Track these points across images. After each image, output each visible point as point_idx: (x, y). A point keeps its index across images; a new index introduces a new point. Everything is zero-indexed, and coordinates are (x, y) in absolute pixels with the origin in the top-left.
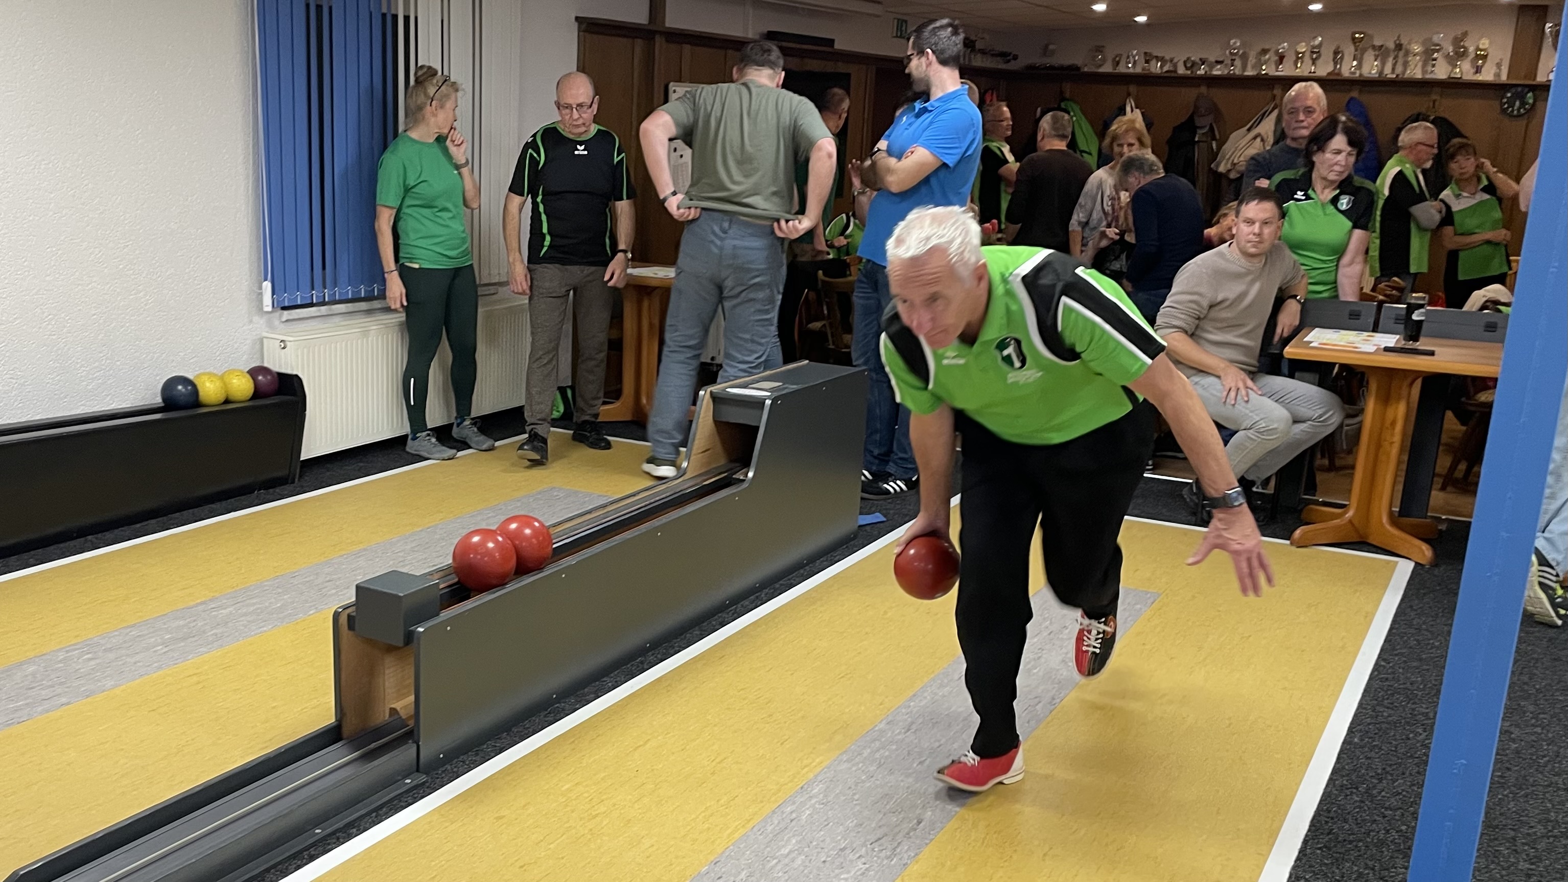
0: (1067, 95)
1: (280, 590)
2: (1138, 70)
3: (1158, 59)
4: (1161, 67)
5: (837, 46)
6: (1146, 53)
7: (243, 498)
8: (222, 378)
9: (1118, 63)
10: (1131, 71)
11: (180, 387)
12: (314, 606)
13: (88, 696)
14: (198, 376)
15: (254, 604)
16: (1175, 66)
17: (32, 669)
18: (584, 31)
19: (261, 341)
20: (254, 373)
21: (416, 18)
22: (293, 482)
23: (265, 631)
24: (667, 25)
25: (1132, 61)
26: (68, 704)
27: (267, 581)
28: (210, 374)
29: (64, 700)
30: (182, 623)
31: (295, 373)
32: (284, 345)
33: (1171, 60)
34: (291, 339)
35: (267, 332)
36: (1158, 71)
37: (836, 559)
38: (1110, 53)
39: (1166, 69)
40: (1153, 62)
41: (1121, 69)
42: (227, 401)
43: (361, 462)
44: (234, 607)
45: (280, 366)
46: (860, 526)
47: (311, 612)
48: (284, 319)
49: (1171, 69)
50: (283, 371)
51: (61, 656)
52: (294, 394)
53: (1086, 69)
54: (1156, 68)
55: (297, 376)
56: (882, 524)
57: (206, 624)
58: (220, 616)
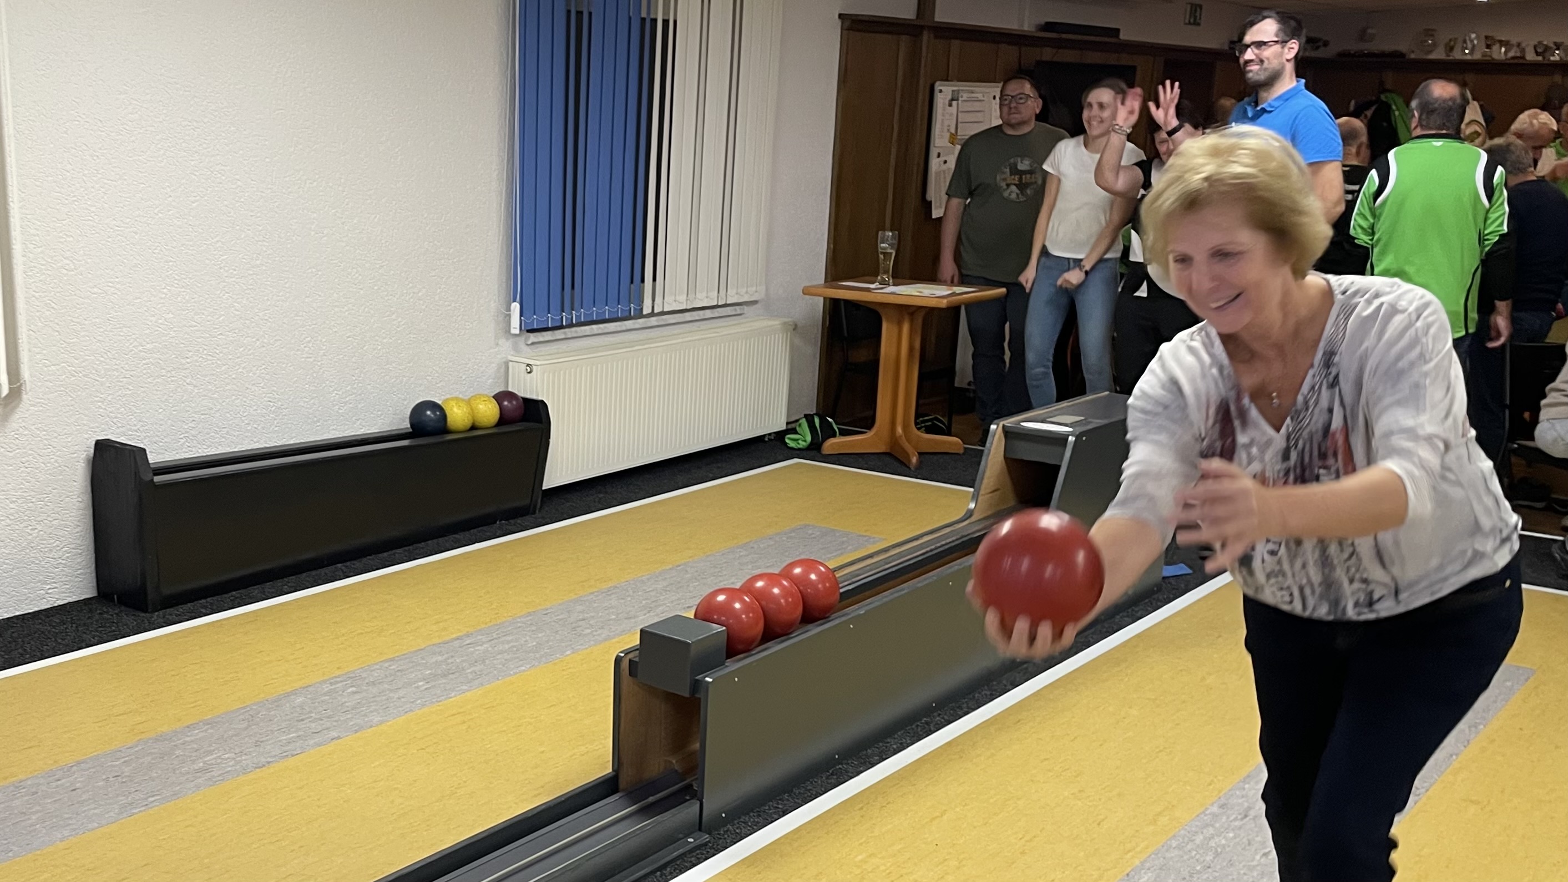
0: (1388, 86)
1: (534, 628)
2: (1477, 56)
3: (1502, 43)
4: (1506, 52)
5: (1123, 36)
6: (1487, 37)
7: (485, 528)
8: (468, 402)
9: (1452, 49)
10: (1469, 57)
11: (429, 413)
12: (571, 645)
13: (356, 731)
14: (446, 401)
15: (508, 642)
16: (1523, 51)
17: (300, 700)
18: (848, 29)
19: (506, 364)
20: (499, 398)
21: (675, 22)
22: (534, 513)
23: (524, 671)
24: (937, 19)
25: (1469, 45)
26: (339, 738)
27: (520, 617)
28: (457, 399)
29: (335, 734)
30: (440, 658)
31: (540, 398)
32: (530, 369)
33: (1519, 45)
34: (538, 363)
35: (512, 355)
36: (1503, 57)
37: (1139, 614)
38: (1444, 36)
39: (1511, 54)
40: (1495, 48)
41: (1457, 55)
42: (473, 428)
43: (600, 492)
44: (490, 643)
45: (525, 391)
46: (1164, 578)
47: (568, 653)
48: (529, 342)
49: (1518, 54)
50: (528, 396)
51: (326, 688)
52: (540, 422)
53: (1413, 56)
54: (1500, 53)
55: (542, 401)
56: (1188, 577)
57: (463, 661)
58: (477, 653)
